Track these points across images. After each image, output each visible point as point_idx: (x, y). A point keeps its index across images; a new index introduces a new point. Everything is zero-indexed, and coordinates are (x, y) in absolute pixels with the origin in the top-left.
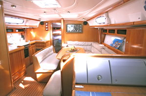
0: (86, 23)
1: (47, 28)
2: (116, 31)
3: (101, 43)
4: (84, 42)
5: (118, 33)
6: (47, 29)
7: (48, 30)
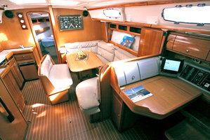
0: (86, 13)
1: (24, 24)
2: (128, 29)
3: (108, 42)
4: (88, 42)
5: (130, 31)
6: (24, 27)
7: (26, 28)
